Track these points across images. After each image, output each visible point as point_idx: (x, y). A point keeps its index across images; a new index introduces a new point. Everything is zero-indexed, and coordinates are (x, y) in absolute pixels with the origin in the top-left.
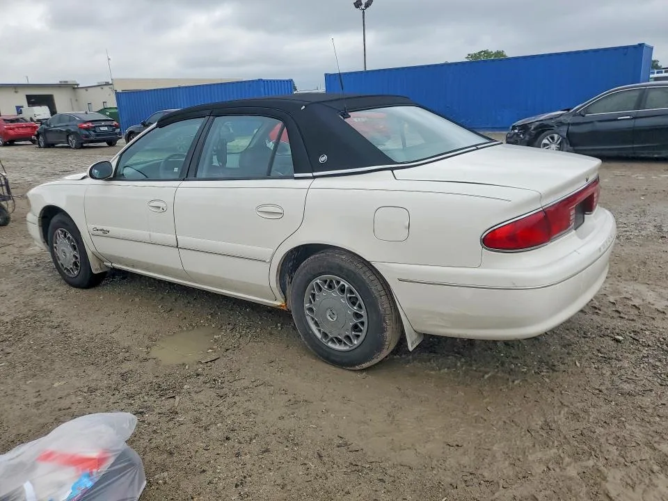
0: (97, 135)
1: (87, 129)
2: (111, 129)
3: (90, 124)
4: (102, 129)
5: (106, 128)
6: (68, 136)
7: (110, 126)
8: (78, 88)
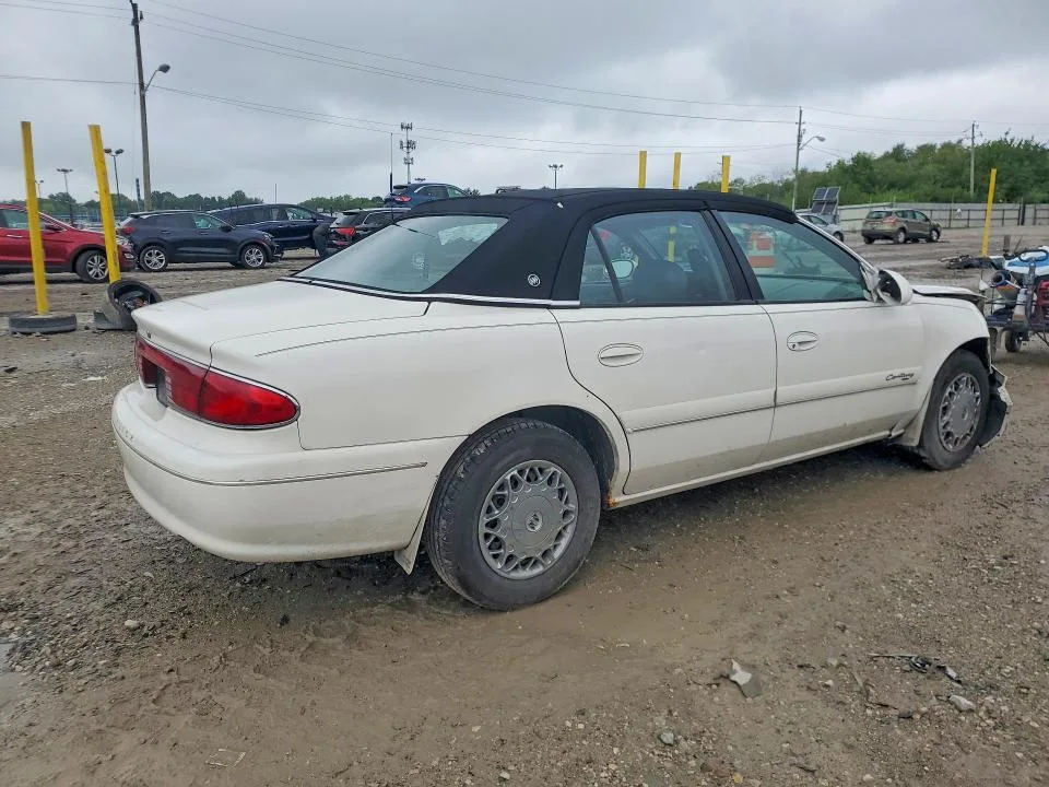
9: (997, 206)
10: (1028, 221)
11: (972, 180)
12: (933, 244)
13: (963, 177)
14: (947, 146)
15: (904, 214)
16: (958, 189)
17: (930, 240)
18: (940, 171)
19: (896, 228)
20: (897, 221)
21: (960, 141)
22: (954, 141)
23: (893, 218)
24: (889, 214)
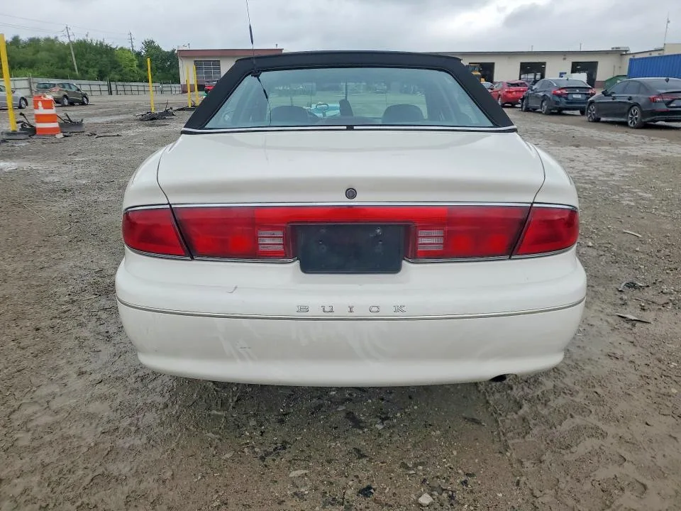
0: (568, 103)
1: (559, 96)
2: (584, 97)
3: (564, 91)
4: (574, 96)
5: (579, 96)
6: (542, 102)
7: (586, 94)
8: (626, 54)
9: (154, 85)
10: (114, 92)
11: (75, 64)
12: (84, 107)
13: (68, 62)
14: (48, 40)
15: (63, 86)
16: (68, 70)
17: (83, 104)
18: (51, 56)
19: (61, 95)
20: (60, 90)
21: (56, 37)
22: (52, 37)
23: (58, 89)
24: (54, 85)
